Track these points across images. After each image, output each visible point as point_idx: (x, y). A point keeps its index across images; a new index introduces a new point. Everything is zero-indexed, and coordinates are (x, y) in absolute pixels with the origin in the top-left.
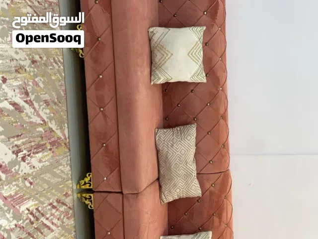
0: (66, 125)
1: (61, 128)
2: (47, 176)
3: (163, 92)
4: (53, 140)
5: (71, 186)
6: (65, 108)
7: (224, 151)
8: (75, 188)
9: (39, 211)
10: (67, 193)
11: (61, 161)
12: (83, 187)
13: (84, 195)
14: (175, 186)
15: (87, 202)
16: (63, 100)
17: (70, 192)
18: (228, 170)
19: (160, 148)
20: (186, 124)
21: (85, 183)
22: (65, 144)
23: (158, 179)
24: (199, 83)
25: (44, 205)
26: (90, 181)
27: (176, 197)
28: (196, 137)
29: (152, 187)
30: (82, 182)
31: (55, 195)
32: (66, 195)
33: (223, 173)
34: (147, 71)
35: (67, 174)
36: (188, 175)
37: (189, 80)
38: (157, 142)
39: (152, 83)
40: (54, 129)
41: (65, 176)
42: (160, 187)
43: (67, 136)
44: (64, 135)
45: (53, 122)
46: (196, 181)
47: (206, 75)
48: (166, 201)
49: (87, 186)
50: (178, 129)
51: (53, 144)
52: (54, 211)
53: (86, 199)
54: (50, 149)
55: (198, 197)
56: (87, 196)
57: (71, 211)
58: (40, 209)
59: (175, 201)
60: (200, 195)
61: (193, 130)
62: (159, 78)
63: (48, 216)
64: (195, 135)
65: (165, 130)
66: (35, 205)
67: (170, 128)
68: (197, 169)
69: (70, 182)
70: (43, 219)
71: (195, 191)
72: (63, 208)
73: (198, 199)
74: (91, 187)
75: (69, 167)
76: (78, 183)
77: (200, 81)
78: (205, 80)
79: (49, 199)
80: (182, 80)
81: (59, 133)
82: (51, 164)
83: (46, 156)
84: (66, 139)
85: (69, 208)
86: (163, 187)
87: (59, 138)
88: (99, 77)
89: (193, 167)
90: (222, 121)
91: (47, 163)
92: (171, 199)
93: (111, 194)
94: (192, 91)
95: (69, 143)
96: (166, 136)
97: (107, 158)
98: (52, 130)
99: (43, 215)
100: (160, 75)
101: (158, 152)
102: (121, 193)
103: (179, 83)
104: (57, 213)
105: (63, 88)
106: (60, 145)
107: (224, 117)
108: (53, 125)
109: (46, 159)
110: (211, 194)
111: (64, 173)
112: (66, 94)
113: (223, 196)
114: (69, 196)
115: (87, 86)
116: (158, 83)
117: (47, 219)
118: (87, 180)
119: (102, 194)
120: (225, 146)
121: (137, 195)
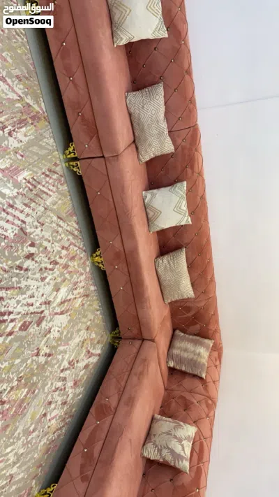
0: (41, 99)
1: (38, 103)
2: (35, 149)
3: (127, 54)
4: (32, 114)
5: (58, 156)
6: (37, 83)
7: (191, 106)
8: (62, 158)
9: (35, 180)
10: (56, 163)
11: (44, 134)
12: (69, 156)
13: (71, 163)
14: (150, 145)
15: (75, 169)
16: (34, 74)
17: (58, 162)
18: (196, 125)
19: (132, 111)
20: (153, 84)
21: (70, 153)
22: (45, 118)
23: (134, 141)
24: (161, 39)
25: (38, 175)
26: (74, 150)
27: (152, 156)
28: (164, 96)
29: (130, 149)
30: (67, 152)
31: (46, 166)
32: (56, 165)
33: (192, 129)
34: (108, 32)
35: (53, 146)
36: (160, 134)
37: (151, 37)
38: (128, 106)
39: (115, 46)
40: (31, 104)
41: (51, 148)
42: (137, 148)
43: (45, 110)
44: (42, 109)
45: (29, 97)
46: (168, 139)
47: (167, 30)
48: (144, 161)
49: (72, 155)
50: (147, 90)
51: (33, 118)
52: (48, 179)
53: (73, 166)
54: (32, 124)
55: (172, 153)
56: (74, 163)
57: (63, 179)
58: (35, 178)
59: (151, 160)
60: (173, 151)
61: (160, 90)
62: (122, 39)
63: (44, 183)
64: (163, 94)
65: (134, 93)
66: (31, 175)
67: (138, 90)
68: (168, 127)
69: (57, 153)
70: (39, 186)
71: (169, 147)
72: (55, 176)
73: (172, 155)
74: (76, 156)
75: (52, 139)
76: (64, 153)
77: (162, 37)
78: (166, 35)
79: (41, 169)
80: (144, 37)
81: (36, 107)
82: (36, 138)
83: (29, 130)
84: (44, 113)
85: (61, 176)
86: (140, 148)
87: (38, 112)
88: (62, 45)
89: (164, 126)
90: (187, 76)
91: (32, 137)
92: (148, 158)
93: (94, 159)
94: (155, 48)
95: (47, 116)
96: (136, 98)
97: (85, 127)
98: (29, 106)
99: (39, 183)
100: (122, 36)
101: (130, 115)
102: (103, 157)
103: (142, 42)
104: (51, 181)
105: (31, 62)
106: (39, 118)
107: (189, 72)
108: (29, 100)
109: (30, 132)
110: (183, 148)
111: (49, 145)
112: (35, 68)
113: (194, 149)
114: (58, 165)
115: (53, 56)
116: (121, 44)
117: (44, 186)
118: (71, 149)
119: (87, 160)
120: (192, 101)
121: (117, 156)
